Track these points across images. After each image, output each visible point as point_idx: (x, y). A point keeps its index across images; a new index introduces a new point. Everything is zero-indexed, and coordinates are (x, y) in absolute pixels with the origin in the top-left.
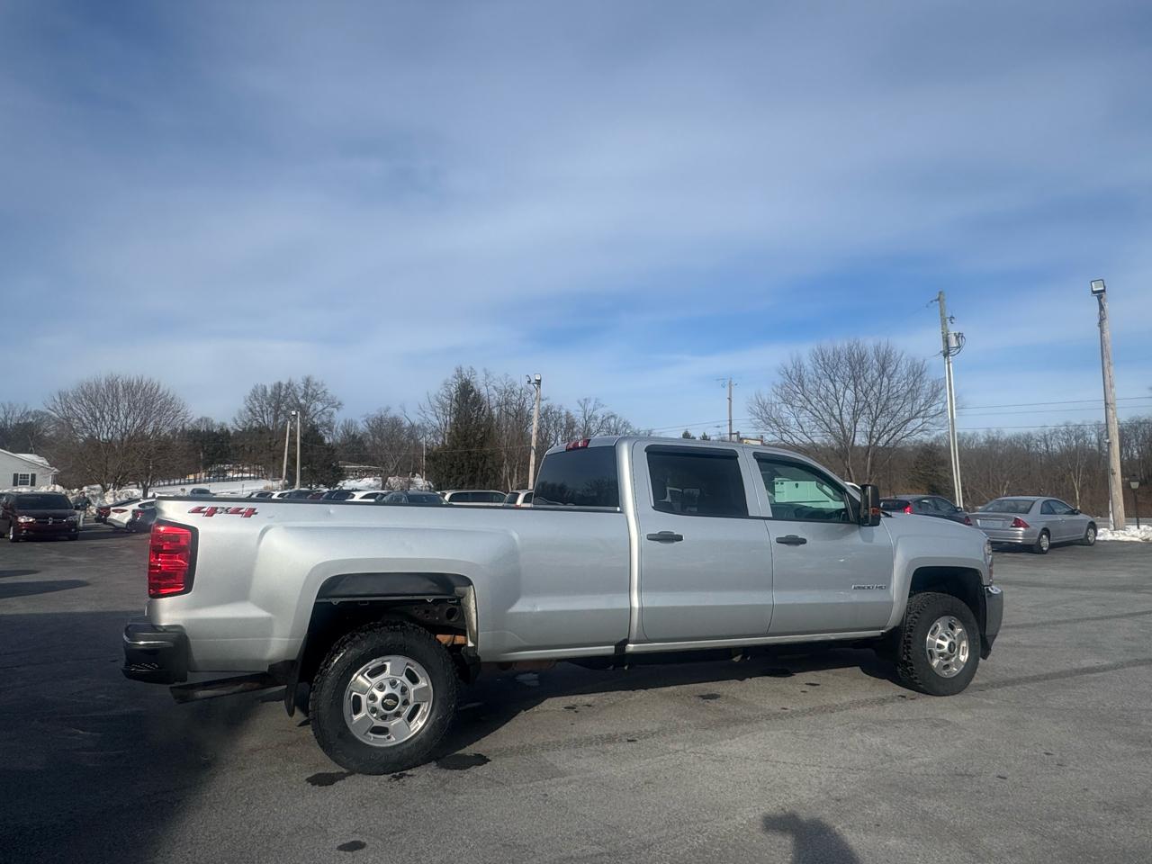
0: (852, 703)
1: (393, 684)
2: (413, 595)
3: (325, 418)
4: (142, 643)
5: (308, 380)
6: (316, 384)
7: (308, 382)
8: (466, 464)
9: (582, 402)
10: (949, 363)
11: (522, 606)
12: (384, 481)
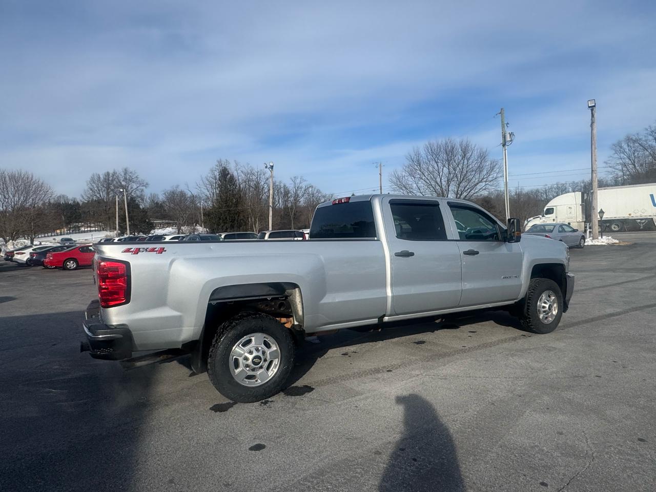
0: (499, 341)
1: (257, 350)
2: (259, 296)
3: (138, 193)
4: (101, 336)
5: (126, 170)
6: (131, 173)
7: (126, 171)
8: (228, 217)
9: (293, 178)
10: (505, 150)
11: (328, 299)
12: (179, 229)
